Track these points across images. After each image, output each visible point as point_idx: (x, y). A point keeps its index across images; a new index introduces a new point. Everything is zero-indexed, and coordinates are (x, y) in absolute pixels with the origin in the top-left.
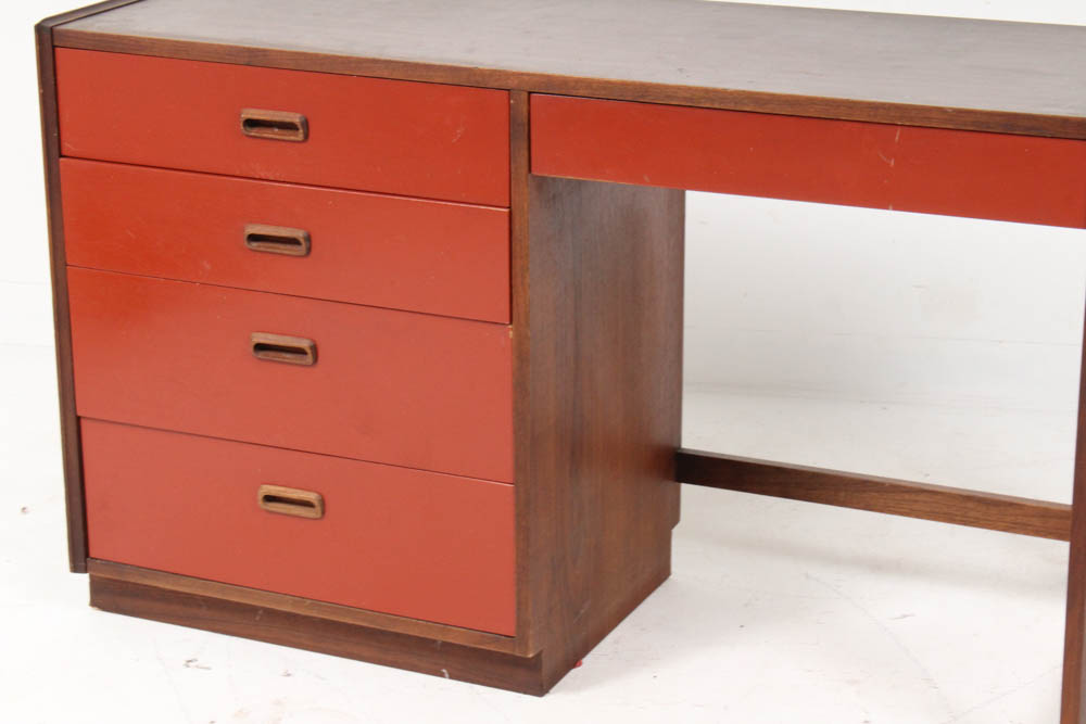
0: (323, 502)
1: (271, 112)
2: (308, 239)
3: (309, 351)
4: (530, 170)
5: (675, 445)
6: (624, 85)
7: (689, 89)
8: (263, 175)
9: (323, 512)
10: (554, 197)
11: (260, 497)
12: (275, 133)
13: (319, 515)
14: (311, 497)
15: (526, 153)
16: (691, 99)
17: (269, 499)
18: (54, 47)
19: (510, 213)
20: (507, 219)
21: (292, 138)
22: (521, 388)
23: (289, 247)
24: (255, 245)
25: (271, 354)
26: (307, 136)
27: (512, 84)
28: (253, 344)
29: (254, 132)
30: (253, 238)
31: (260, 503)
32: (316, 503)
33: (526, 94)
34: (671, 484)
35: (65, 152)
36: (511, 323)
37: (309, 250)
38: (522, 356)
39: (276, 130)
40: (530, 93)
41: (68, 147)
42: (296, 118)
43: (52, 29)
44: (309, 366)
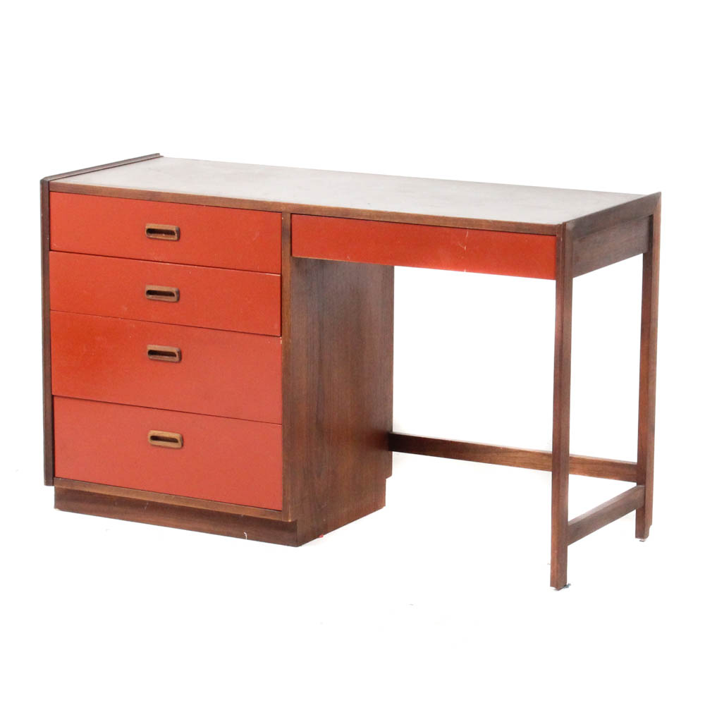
0: (182, 439)
1: (157, 225)
2: (178, 293)
3: (177, 354)
4: (291, 254)
5: (388, 429)
6: (337, 210)
7: (369, 211)
8: (156, 259)
9: (183, 445)
10: (306, 270)
11: (149, 437)
12: (163, 236)
13: (180, 446)
14: (176, 436)
15: (289, 245)
16: (370, 216)
17: (154, 438)
18: (50, 192)
19: (281, 278)
20: (279, 280)
21: (172, 239)
22: (286, 371)
23: (169, 297)
24: (150, 296)
25: (158, 357)
26: (179, 237)
27: (283, 209)
28: (147, 351)
29: (152, 236)
30: (150, 292)
31: (149, 440)
32: (179, 439)
33: (289, 215)
35: (52, 248)
36: (281, 335)
37: (178, 299)
38: (287, 354)
39: (164, 235)
40: (292, 214)
41: (54, 245)
42: (173, 228)
43: (49, 182)
44: (176, 362)
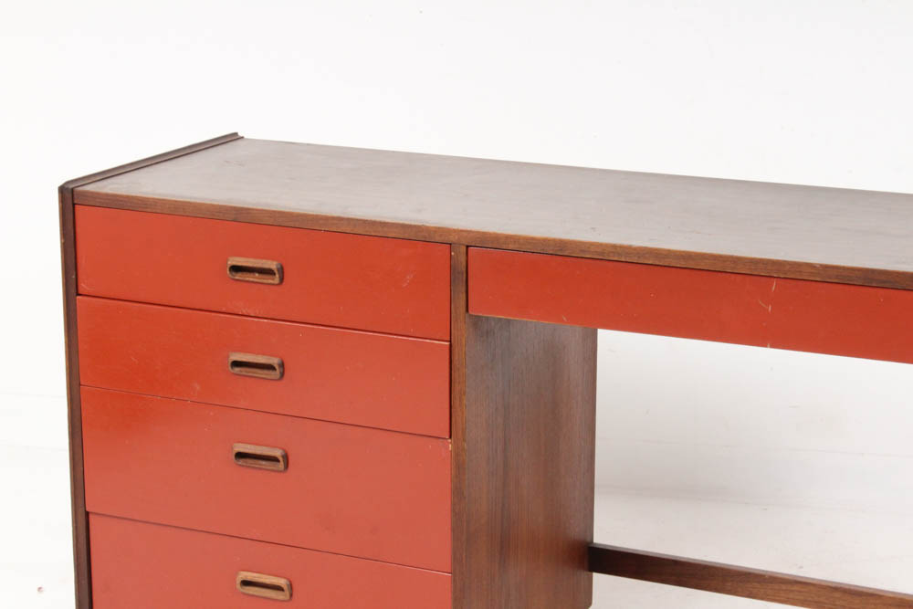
0: (291, 586)
1: (252, 260)
2: (282, 365)
3: (281, 459)
4: (467, 310)
5: (588, 540)
6: (546, 241)
7: (601, 245)
8: (244, 312)
9: (291, 595)
10: (487, 333)
11: (238, 582)
12: (256, 277)
13: (288, 597)
14: (282, 582)
15: (464, 295)
16: (602, 253)
17: (246, 583)
18: (74, 205)
19: (451, 345)
20: (448, 351)
21: (270, 281)
22: (458, 492)
23: (266, 371)
24: (237, 370)
25: (250, 461)
26: (282, 280)
27: (453, 238)
28: (234, 453)
29: (238, 276)
30: (236, 364)
31: (238, 586)
32: (285, 588)
33: (465, 248)
34: (584, 574)
35: (80, 292)
36: (450, 437)
37: (282, 374)
38: (459, 466)
39: (257, 275)
40: (467, 247)
41: (83, 287)
42: (273, 265)
43: (72, 190)
44: (281, 471)
